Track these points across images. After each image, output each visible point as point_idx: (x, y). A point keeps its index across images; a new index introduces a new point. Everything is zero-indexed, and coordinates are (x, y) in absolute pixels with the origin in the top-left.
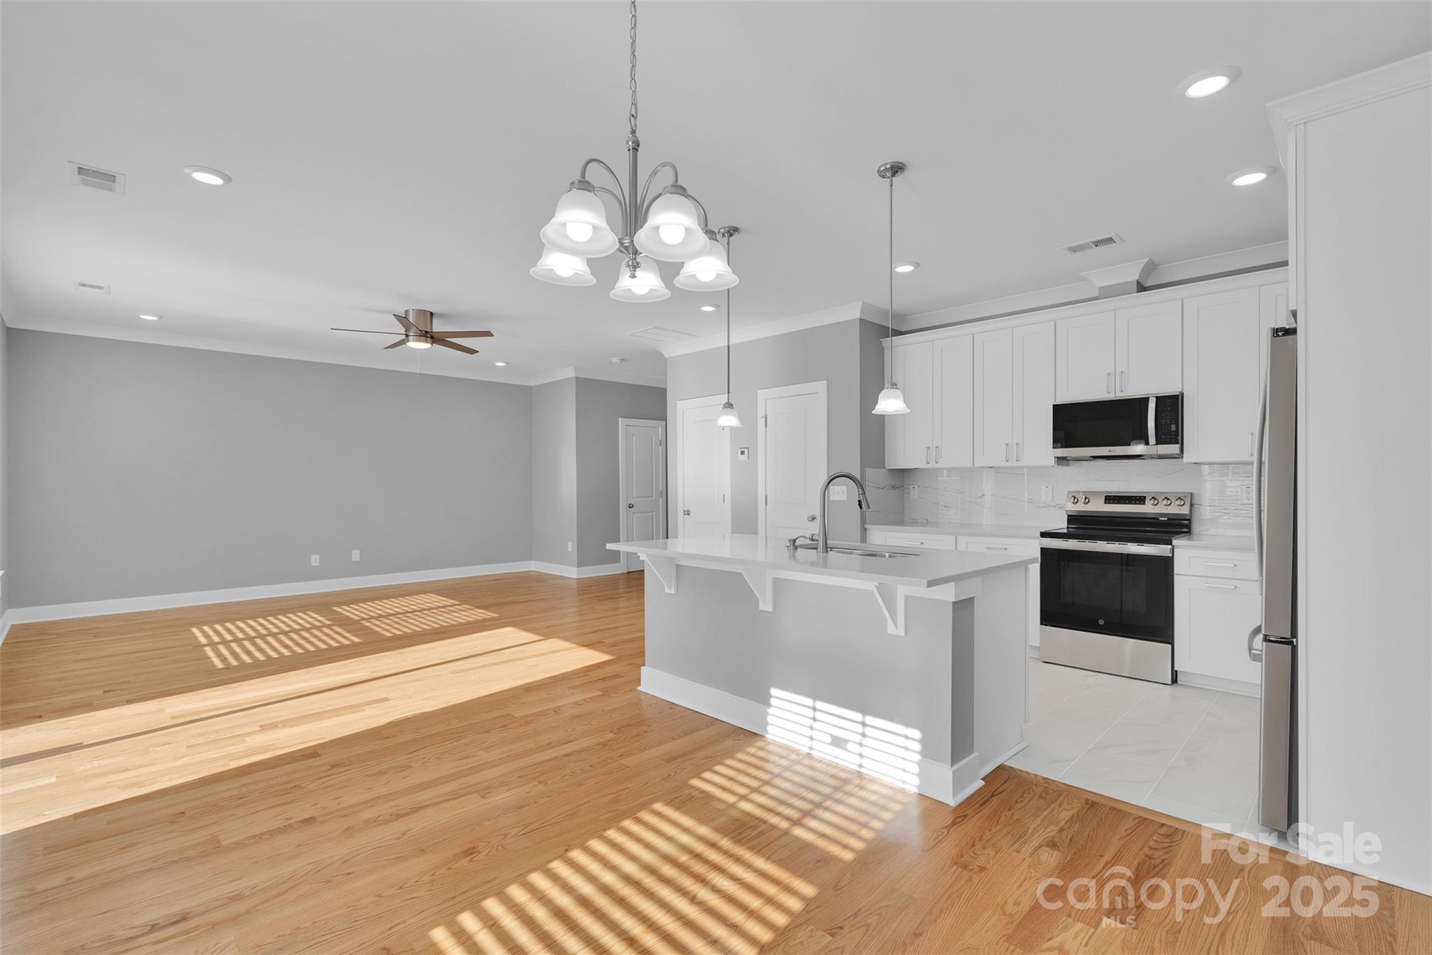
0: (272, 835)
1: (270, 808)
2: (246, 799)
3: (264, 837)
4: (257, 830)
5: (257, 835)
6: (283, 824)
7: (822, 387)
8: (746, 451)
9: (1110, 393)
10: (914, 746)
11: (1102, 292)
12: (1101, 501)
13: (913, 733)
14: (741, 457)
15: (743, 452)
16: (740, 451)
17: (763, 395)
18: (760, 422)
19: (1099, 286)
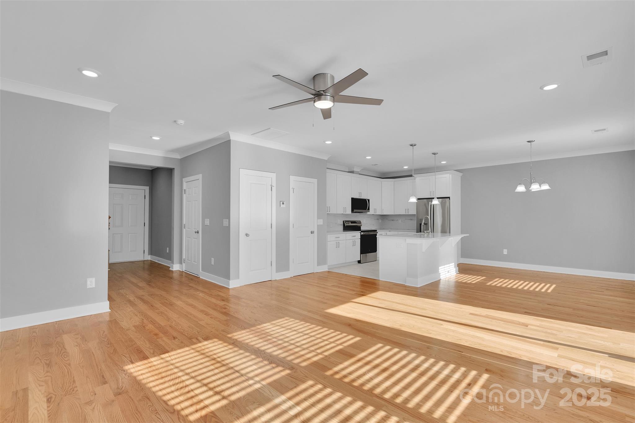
7: (315, 181)
8: (284, 202)
9: (359, 197)
10: (454, 266)
11: (354, 172)
12: (350, 223)
13: (453, 264)
14: (282, 206)
15: (283, 203)
16: (281, 202)
17: (292, 178)
18: (291, 190)
19: (354, 170)
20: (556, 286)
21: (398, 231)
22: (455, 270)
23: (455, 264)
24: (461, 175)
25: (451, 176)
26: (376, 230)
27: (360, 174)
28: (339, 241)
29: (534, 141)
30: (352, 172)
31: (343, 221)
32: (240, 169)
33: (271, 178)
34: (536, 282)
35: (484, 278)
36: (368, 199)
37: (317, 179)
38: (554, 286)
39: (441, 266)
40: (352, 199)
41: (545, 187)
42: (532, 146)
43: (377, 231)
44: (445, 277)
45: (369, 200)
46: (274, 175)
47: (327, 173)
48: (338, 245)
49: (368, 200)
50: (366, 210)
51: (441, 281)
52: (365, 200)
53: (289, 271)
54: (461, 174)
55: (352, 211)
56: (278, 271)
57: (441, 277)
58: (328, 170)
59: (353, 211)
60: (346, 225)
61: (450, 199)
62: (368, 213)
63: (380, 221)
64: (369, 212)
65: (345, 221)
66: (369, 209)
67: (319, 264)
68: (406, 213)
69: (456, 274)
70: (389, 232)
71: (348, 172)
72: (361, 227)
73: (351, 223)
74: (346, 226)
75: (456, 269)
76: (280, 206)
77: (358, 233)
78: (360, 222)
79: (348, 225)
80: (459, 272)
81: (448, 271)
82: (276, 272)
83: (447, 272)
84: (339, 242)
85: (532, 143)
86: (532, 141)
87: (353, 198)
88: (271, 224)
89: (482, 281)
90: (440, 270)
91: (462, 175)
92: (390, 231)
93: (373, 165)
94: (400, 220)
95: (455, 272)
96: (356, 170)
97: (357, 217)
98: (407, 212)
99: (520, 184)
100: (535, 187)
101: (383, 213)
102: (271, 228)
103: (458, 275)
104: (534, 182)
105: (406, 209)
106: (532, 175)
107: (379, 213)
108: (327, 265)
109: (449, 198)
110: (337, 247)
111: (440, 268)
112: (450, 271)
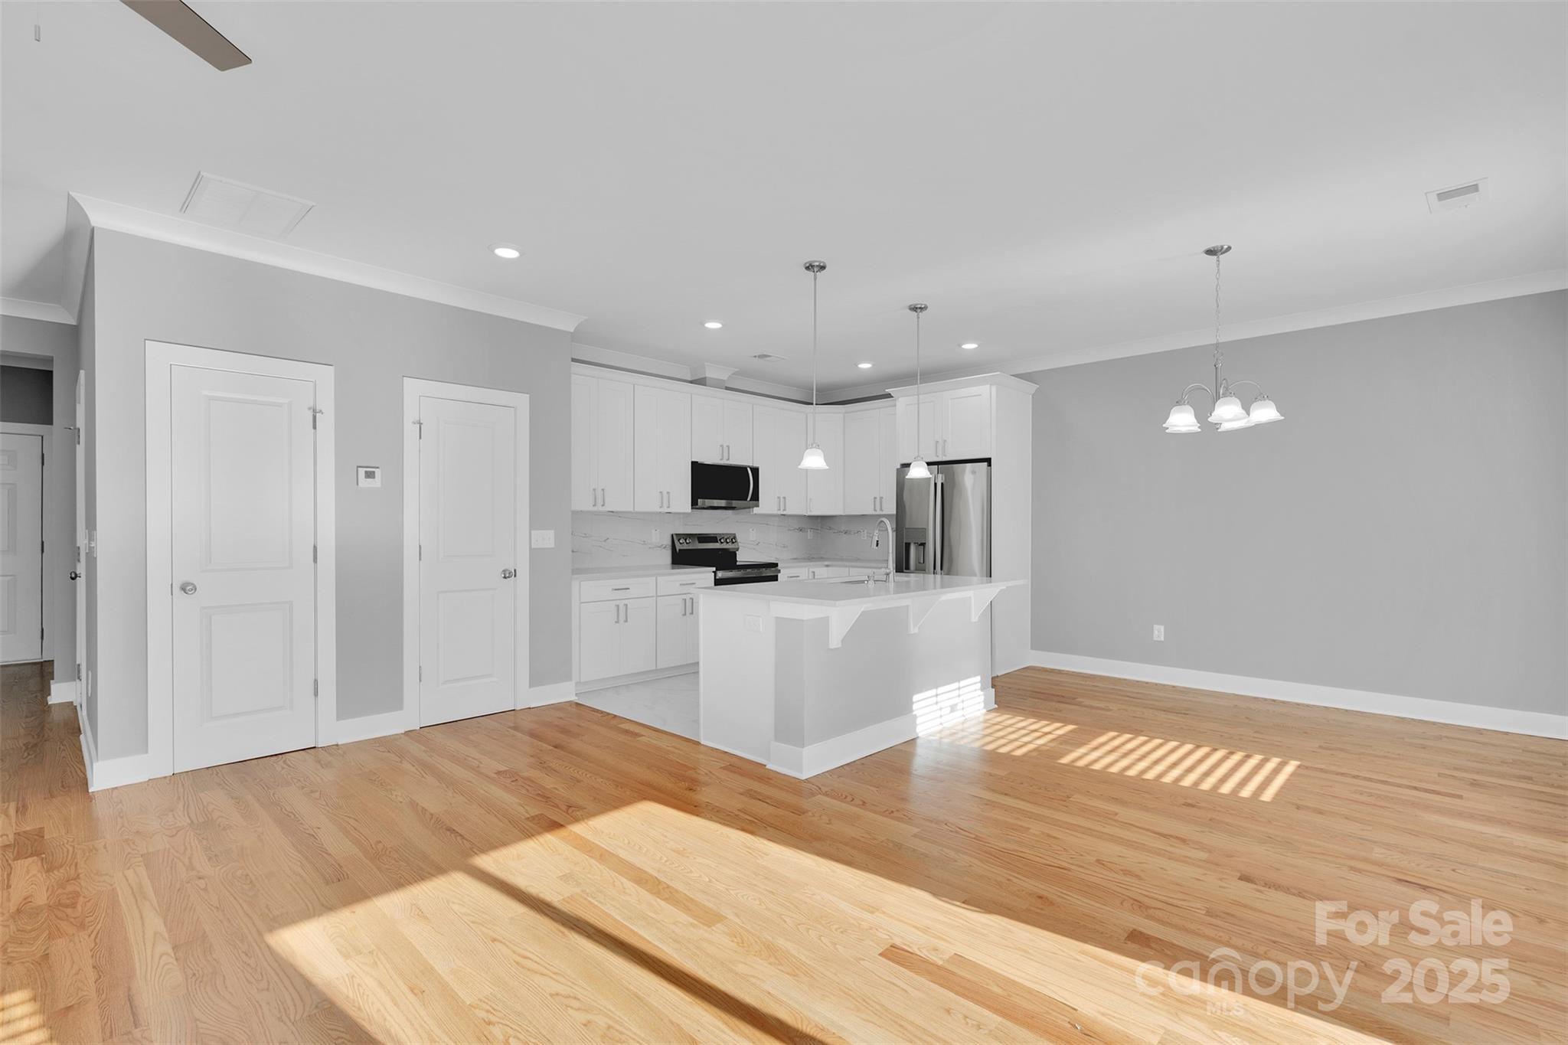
0: (1288, 889)
1: (1261, 911)
2: (1270, 938)
3: (1296, 892)
4: (1295, 901)
5: (1301, 897)
6: (1270, 890)
7: (522, 401)
8: (378, 472)
9: (721, 459)
10: (979, 686)
11: (707, 381)
12: (697, 542)
13: (978, 678)
14: (364, 482)
15: (370, 475)
16: (362, 471)
17: (414, 389)
18: (410, 430)
19: (707, 376)
20: (1299, 767)
21: (849, 567)
22: (982, 698)
23: (982, 679)
24: (1033, 392)
25: (994, 389)
26: (776, 565)
27: (727, 388)
28: (626, 602)
29: (1229, 248)
30: (701, 382)
31: (672, 535)
32: (147, 341)
33: (312, 384)
34: (1233, 749)
35: (1071, 727)
36: (756, 465)
37: (528, 395)
38: (1291, 767)
39: (921, 691)
40: (696, 466)
41: (1266, 413)
42: (1220, 267)
43: (779, 568)
44: (941, 727)
45: (755, 471)
46: (325, 375)
47: (572, 375)
48: (622, 615)
49: (751, 468)
50: (746, 500)
51: (918, 741)
52: (741, 471)
53: (401, 708)
54: (1032, 388)
55: (694, 504)
56: (343, 712)
57: (919, 729)
58: (576, 367)
59: (697, 504)
60: (678, 547)
61: (990, 465)
62: (756, 510)
63: (810, 534)
64: (758, 506)
65: (676, 534)
66: (756, 497)
67: (537, 679)
68: (875, 510)
69: (984, 711)
70: (826, 568)
71: (691, 382)
72: (736, 554)
73: (700, 542)
74: (680, 550)
75: (985, 695)
76: (358, 484)
77: (709, 572)
78: (733, 539)
79: (685, 547)
80: (996, 706)
81: (953, 708)
82: (339, 717)
83: (949, 709)
84: (626, 605)
85: (1221, 257)
86: (1222, 247)
87: (697, 462)
88: (315, 548)
89: (1052, 745)
90: (915, 707)
91: (1036, 390)
92: (827, 566)
93: (755, 357)
94: (866, 531)
95: (982, 705)
96: (712, 376)
97: (714, 522)
98: (878, 508)
99: (1178, 403)
100: (1229, 414)
101: (810, 511)
102: (315, 560)
103: (993, 715)
104: (1225, 395)
105: (875, 498)
106: (1219, 370)
107: (795, 508)
108: (573, 683)
109: (988, 461)
110: (617, 622)
111: (916, 698)
112: (959, 707)
